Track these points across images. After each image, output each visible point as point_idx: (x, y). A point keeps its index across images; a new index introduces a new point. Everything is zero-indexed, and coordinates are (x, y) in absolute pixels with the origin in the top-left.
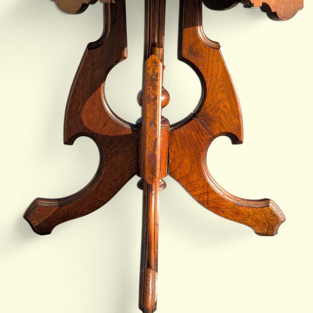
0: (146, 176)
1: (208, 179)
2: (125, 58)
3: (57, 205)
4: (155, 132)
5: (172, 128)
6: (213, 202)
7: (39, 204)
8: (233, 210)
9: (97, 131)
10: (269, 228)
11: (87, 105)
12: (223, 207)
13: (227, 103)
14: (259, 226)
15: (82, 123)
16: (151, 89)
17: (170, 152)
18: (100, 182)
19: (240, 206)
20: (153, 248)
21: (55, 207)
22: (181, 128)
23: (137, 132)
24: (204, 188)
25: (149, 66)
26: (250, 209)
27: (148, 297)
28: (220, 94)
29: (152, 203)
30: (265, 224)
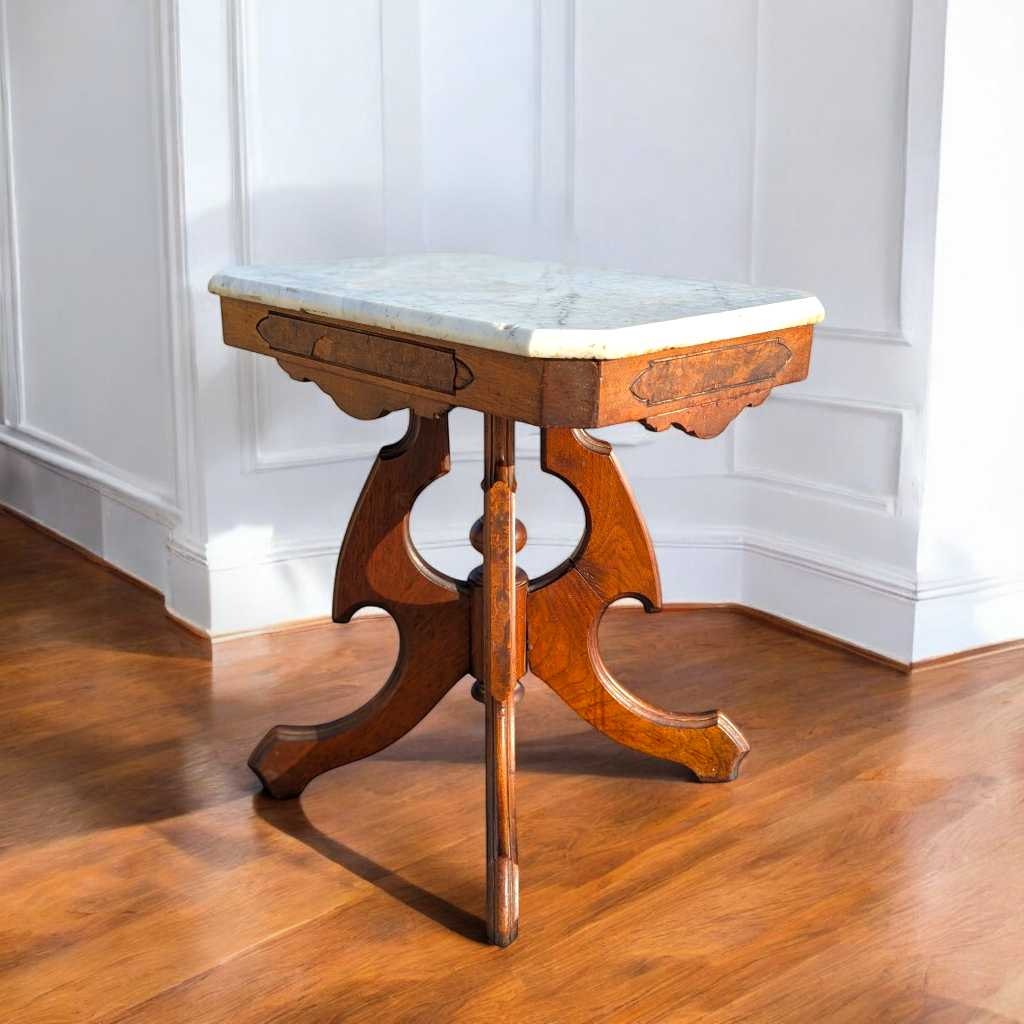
0: (492, 687)
1: (602, 677)
2: (447, 472)
3: (315, 737)
4: (507, 609)
5: (532, 588)
6: (613, 721)
7: (281, 737)
8: (650, 734)
9: (395, 597)
10: (720, 766)
11: (378, 553)
12: (633, 729)
13: (628, 543)
14: (701, 763)
15: (367, 584)
16: (498, 539)
17: (530, 630)
18: (399, 690)
19: (665, 726)
20: (506, 817)
21: (311, 741)
22: (549, 587)
23: (469, 596)
24: (596, 695)
25: (492, 500)
26: (682, 733)
27: (502, 910)
28: (616, 528)
29: (501, 731)
30: (712, 758)
